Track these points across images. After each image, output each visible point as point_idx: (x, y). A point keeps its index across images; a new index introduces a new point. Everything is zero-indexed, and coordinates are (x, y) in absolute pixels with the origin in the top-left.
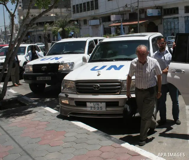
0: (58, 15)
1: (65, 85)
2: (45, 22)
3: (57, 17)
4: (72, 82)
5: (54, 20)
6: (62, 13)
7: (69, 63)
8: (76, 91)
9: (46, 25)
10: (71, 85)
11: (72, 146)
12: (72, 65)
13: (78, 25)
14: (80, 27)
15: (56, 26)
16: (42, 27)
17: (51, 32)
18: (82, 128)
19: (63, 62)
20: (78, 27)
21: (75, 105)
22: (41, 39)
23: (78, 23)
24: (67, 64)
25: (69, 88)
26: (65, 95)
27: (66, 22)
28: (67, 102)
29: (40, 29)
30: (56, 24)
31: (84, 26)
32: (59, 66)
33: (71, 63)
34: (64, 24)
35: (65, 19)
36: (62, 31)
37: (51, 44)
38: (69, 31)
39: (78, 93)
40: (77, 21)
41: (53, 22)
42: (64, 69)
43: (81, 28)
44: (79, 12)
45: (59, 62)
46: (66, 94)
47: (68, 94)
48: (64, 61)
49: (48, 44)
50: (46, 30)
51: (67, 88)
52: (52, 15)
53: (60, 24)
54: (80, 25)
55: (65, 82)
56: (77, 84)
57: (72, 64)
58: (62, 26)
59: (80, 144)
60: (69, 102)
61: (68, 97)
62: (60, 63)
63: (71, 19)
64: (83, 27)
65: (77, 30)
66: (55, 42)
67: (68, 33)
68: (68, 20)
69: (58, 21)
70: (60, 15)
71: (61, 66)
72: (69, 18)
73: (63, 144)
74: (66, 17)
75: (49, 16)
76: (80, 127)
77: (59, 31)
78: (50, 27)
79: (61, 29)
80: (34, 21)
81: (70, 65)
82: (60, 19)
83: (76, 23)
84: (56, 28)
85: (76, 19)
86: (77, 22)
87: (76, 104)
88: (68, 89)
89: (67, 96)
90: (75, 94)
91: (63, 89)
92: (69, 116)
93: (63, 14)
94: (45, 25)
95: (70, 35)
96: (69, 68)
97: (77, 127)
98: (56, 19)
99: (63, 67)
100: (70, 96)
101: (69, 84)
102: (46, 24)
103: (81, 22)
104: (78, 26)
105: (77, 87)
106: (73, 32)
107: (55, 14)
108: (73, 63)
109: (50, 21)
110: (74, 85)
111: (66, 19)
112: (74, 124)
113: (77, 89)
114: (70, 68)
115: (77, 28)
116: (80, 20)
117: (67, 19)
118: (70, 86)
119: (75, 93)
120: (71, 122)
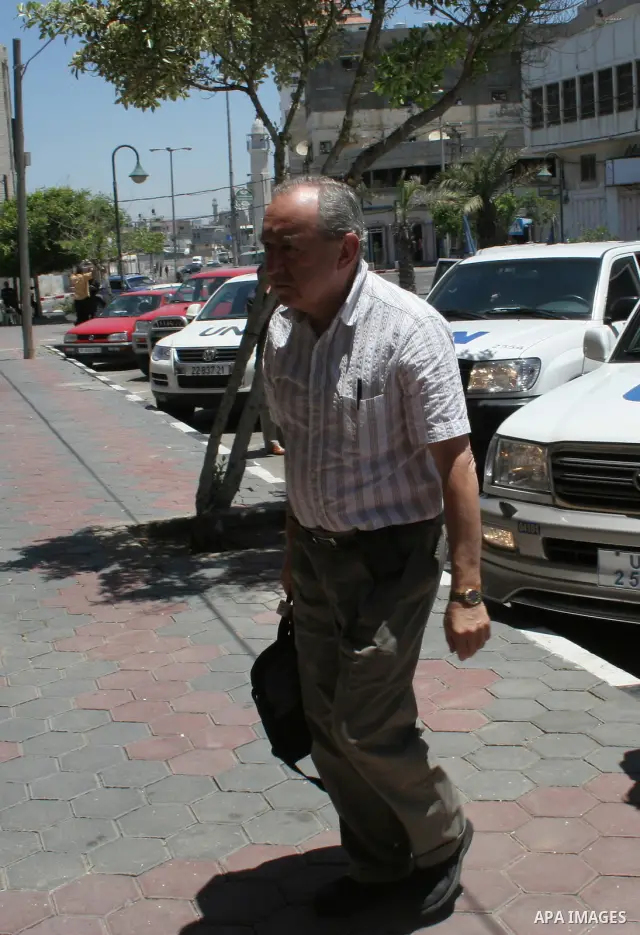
0: (459, 136)
1: (503, 460)
2: (401, 169)
3: (456, 144)
4: (535, 449)
5: (443, 157)
6: (481, 128)
7: (517, 361)
8: (552, 490)
9: (408, 185)
10: (530, 463)
11: (525, 743)
12: (532, 371)
13: (556, 180)
14: (564, 193)
15: (453, 188)
16: (386, 193)
17: (429, 217)
18: (569, 668)
19: (491, 355)
20: (555, 191)
21: (545, 557)
22: (380, 246)
23: (554, 175)
24: (508, 367)
25: (519, 476)
26: (503, 505)
27: (499, 165)
28: (505, 538)
29: (381, 199)
30: (453, 176)
31: (582, 188)
32: (473, 372)
33: (525, 362)
34: (492, 179)
35: (494, 155)
36: (480, 211)
37: (433, 269)
38: (512, 209)
39: (559, 502)
40: (551, 162)
41: (438, 168)
42: (493, 386)
43: (566, 200)
44: (558, 123)
45: (471, 356)
46: (506, 501)
47: (515, 505)
48: (493, 351)
49: (416, 269)
50: (404, 206)
51: (510, 477)
52: (434, 136)
53: (472, 177)
54: (563, 185)
55: (503, 449)
56: (557, 461)
57: (532, 367)
58: (483, 189)
59: (558, 738)
60: (515, 540)
61: (516, 515)
62: (476, 358)
63: (525, 152)
64: (579, 192)
65: (548, 208)
66: (452, 263)
67: (508, 223)
68: (510, 157)
69: (463, 164)
70: (468, 136)
71: (478, 374)
72: (515, 149)
73: (484, 729)
74: (500, 145)
75: (419, 139)
76: (560, 659)
77: (467, 208)
78: (429, 190)
79: (474, 203)
80: (369, 163)
81: (521, 372)
82: (474, 154)
83: (545, 172)
84: (454, 195)
85: (545, 156)
86: (552, 170)
87: (547, 555)
88: (515, 479)
89: (508, 511)
90: (547, 505)
91: (493, 478)
92: (508, 605)
93: (485, 132)
94: (402, 186)
95: (513, 230)
96: (514, 382)
97: (546, 657)
98: (452, 155)
99: (490, 376)
100: (525, 512)
101: (522, 459)
102: (407, 178)
103: (568, 169)
104: (555, 187)
105: (558, 476)
106: (528, 216)
107: (449, 130)
108: (537, 360)
109: (421, 163)
110: (541, 463)
111: (499, 154)
112: (534, 642)
113: (557, 481)
114: (519, 383)
115: (550, 196)
116: (562, 162)
117: (503, 156)
118: (524, 467)
119: (548, 499)
120: (523, 631)
